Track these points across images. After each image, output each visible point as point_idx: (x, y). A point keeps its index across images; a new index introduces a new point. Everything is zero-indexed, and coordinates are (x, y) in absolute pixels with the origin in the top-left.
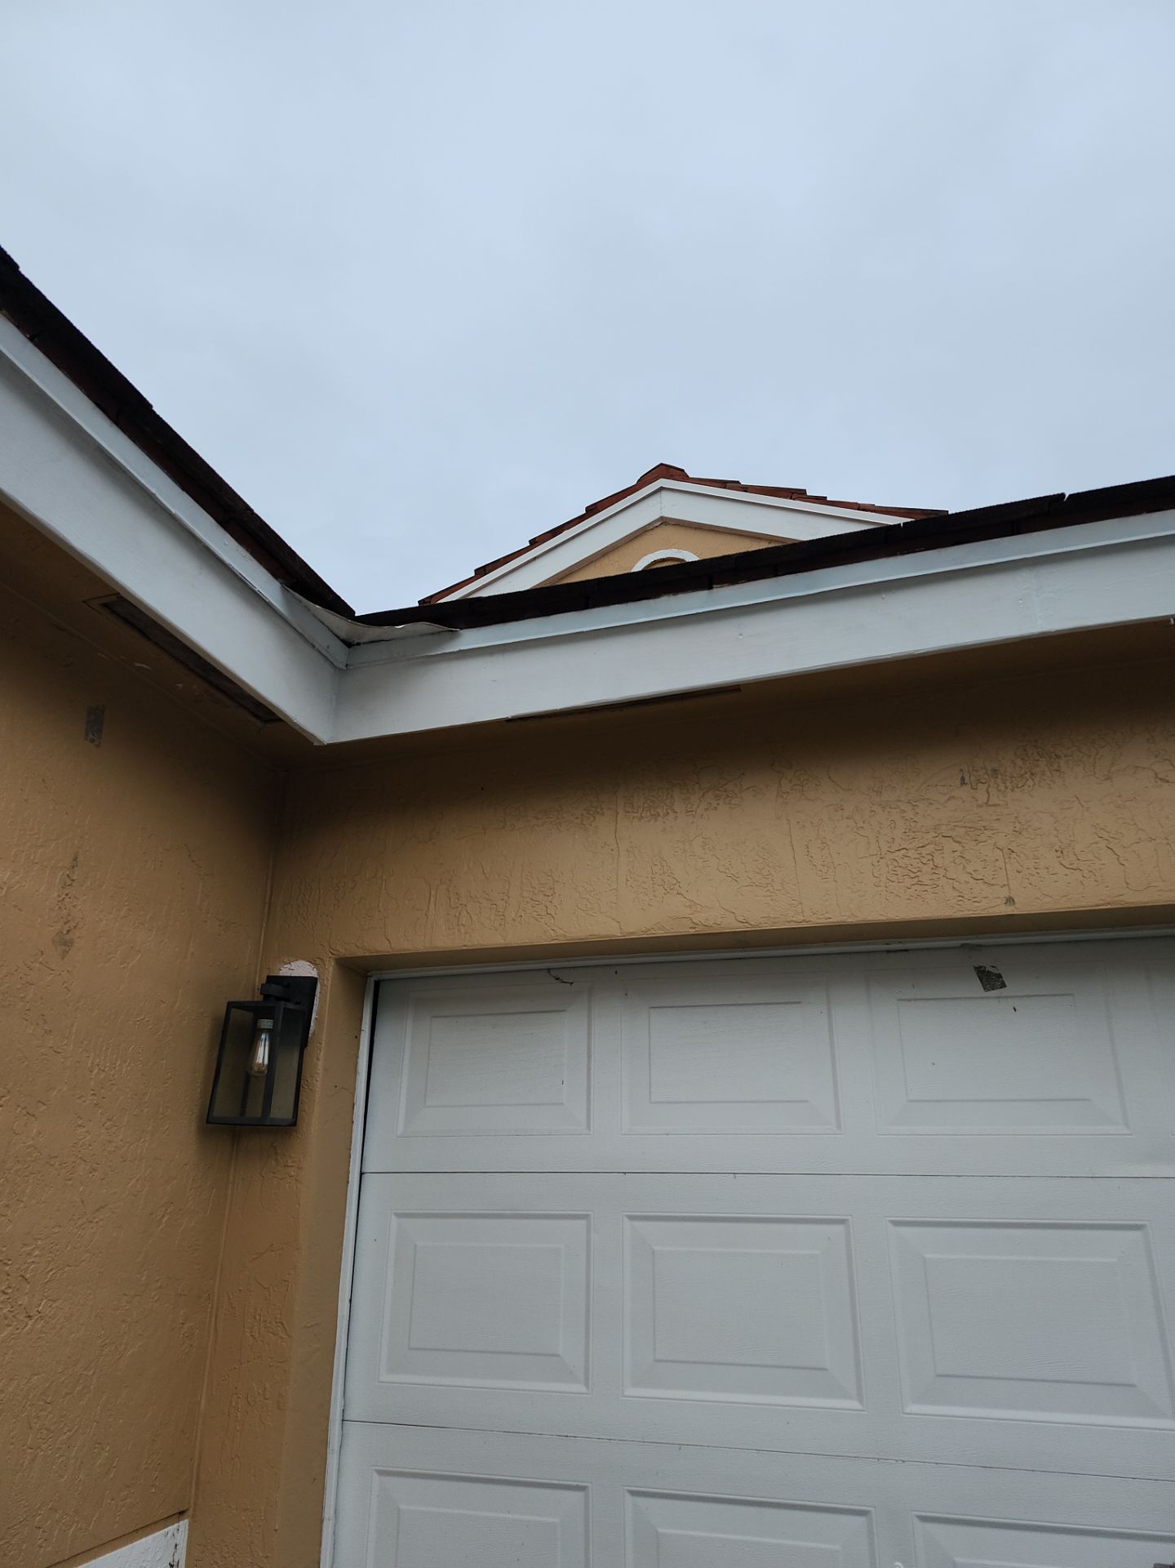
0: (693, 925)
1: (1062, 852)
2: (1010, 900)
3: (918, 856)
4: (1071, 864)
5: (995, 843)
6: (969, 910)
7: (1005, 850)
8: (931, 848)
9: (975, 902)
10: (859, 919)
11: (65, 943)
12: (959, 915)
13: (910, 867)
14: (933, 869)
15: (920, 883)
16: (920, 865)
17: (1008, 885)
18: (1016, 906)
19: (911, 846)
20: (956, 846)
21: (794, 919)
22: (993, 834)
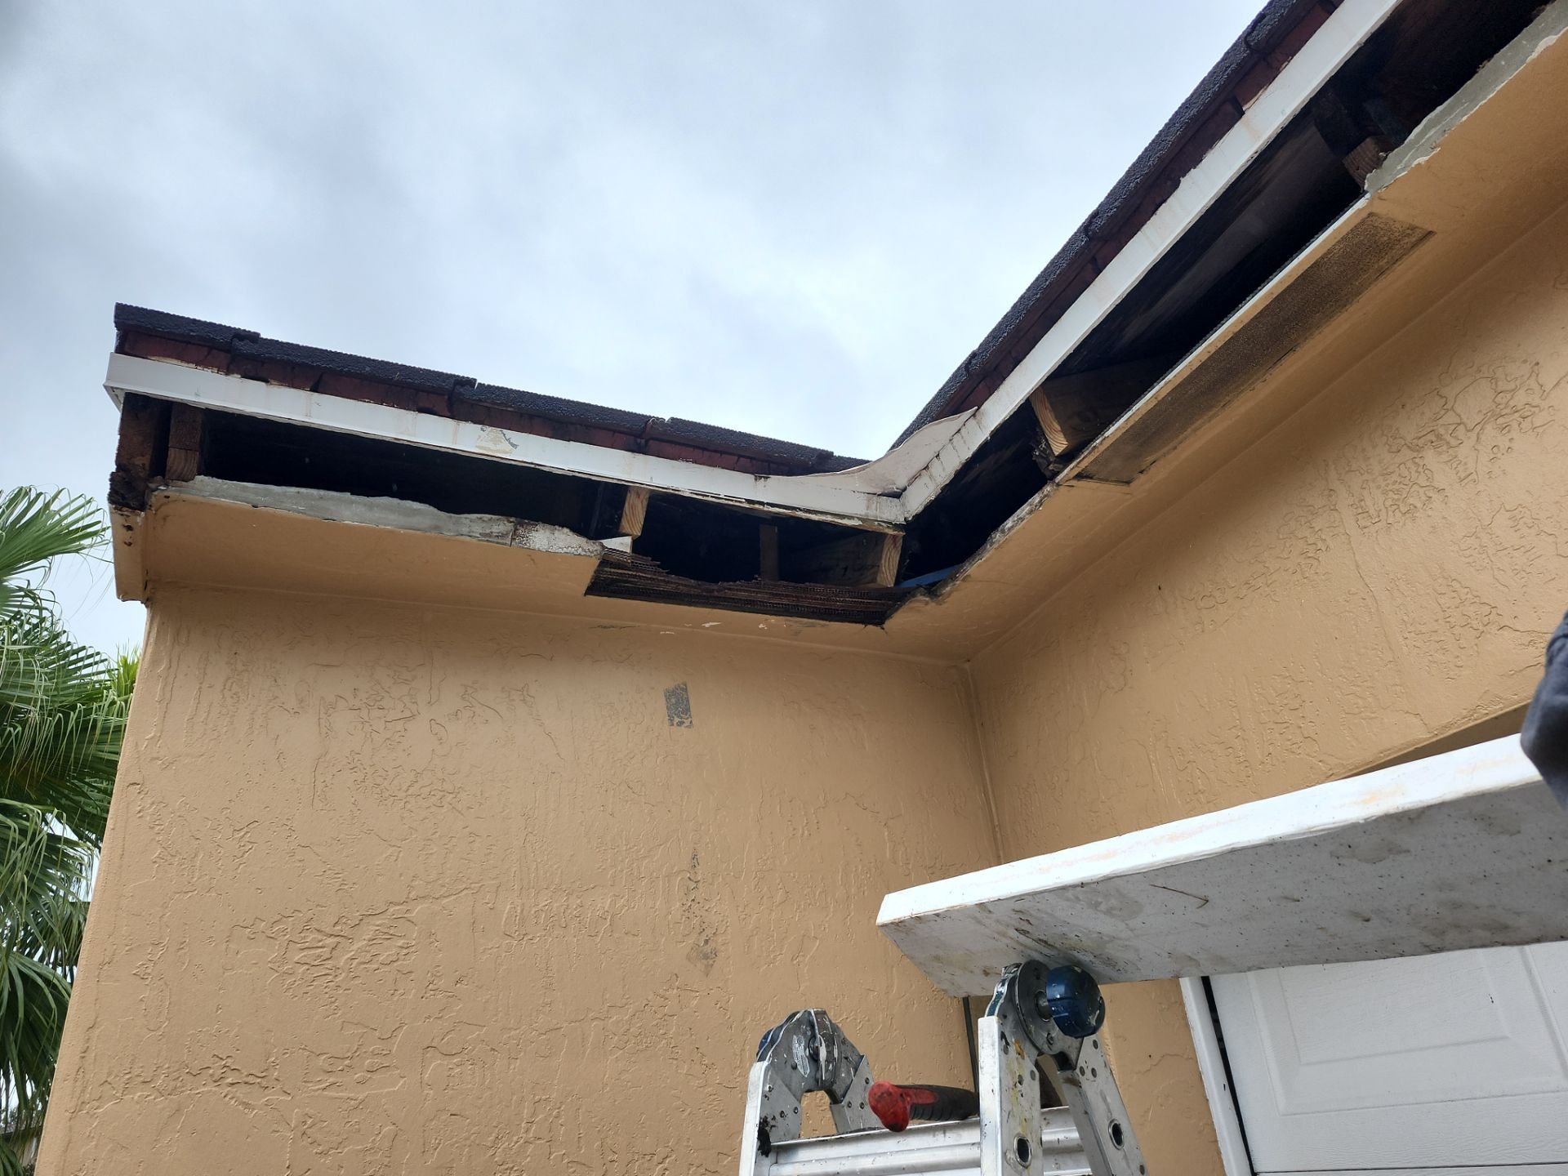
11: (706, 956)
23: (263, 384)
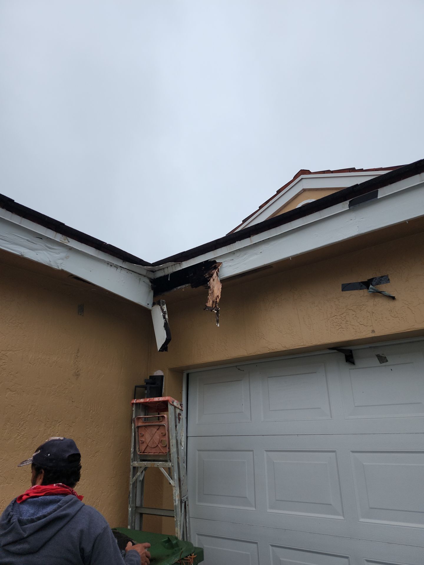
0: (269, 350)
1: (391, 311)
2: (373, 331)
3: (340, 318)
4: (395, 315)
5: (367, 310)
6: (359, 336)
7: (371, 313)
8: (345, 314)
9: (361, 333)
10: (322, 343)
11: (77, 375)
12: (356, 338)
13: (338, 322)
14: (346, 322)
15: (342, 328)
16: (342, 321)
17: (372, 325)
18: (376, 333)
19: (338, 314)
20: (353, 313)
21: (300, 345)
22: (366, 307)
23: (11, 213)
